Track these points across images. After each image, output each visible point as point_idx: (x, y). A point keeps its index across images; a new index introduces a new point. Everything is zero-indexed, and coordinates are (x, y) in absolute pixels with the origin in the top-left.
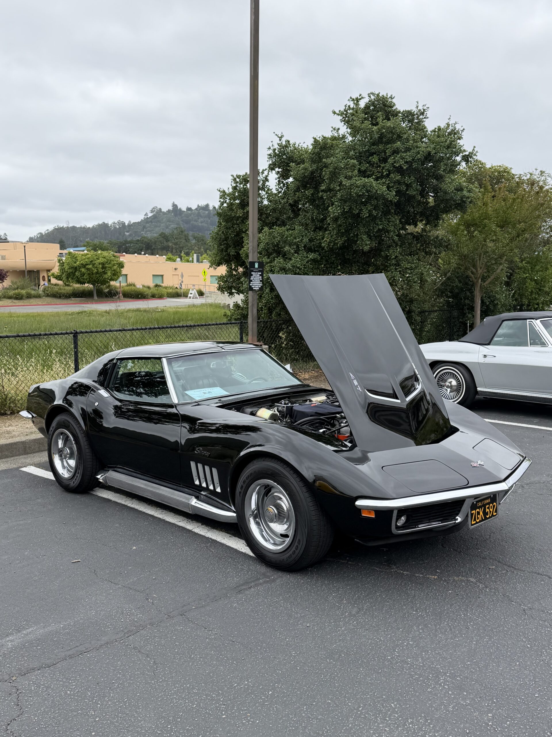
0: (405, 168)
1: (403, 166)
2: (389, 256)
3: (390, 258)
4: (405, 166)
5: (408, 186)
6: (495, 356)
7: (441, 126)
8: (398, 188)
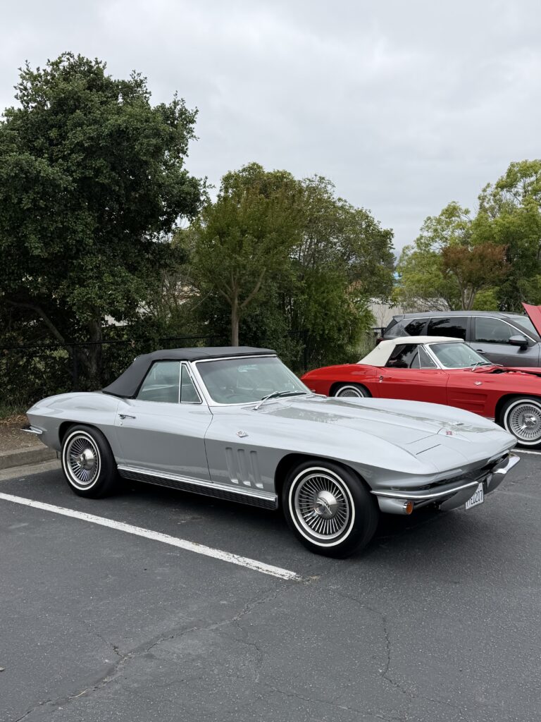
0: (86, 145)
1: (84, 142)
2: (83, 266)
3: (85, 269)
4: (87, 143)
5: (98, 172)
6: (134, 418)
7: (165, 103)
8: (83, 173)
